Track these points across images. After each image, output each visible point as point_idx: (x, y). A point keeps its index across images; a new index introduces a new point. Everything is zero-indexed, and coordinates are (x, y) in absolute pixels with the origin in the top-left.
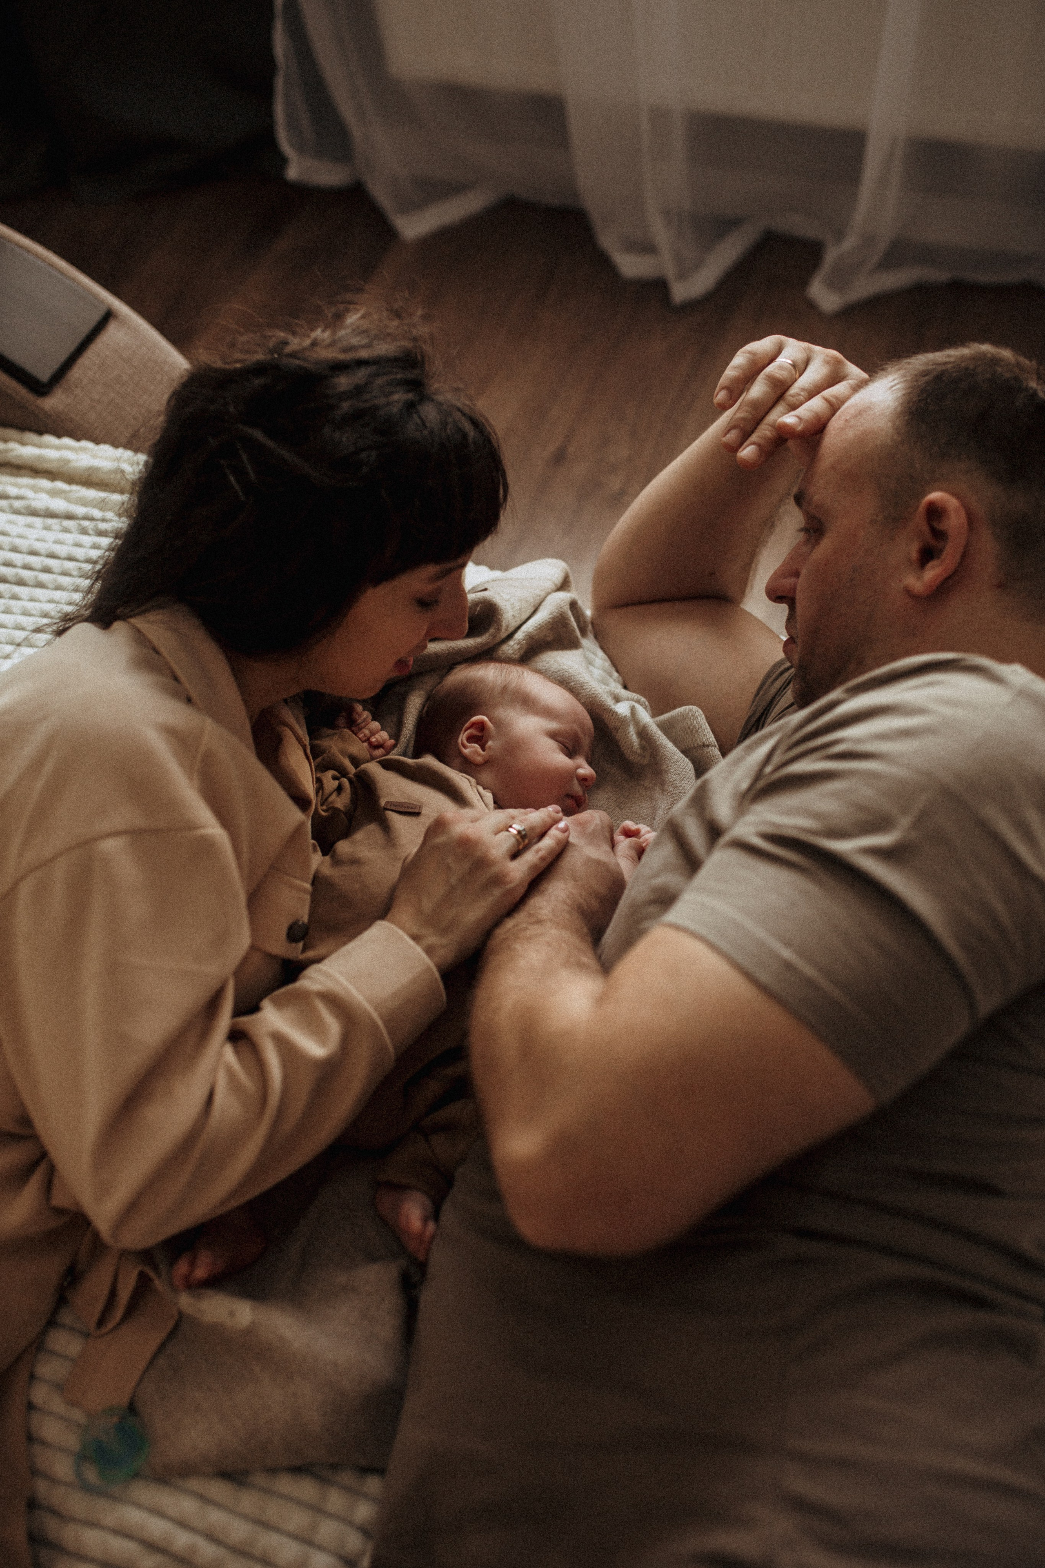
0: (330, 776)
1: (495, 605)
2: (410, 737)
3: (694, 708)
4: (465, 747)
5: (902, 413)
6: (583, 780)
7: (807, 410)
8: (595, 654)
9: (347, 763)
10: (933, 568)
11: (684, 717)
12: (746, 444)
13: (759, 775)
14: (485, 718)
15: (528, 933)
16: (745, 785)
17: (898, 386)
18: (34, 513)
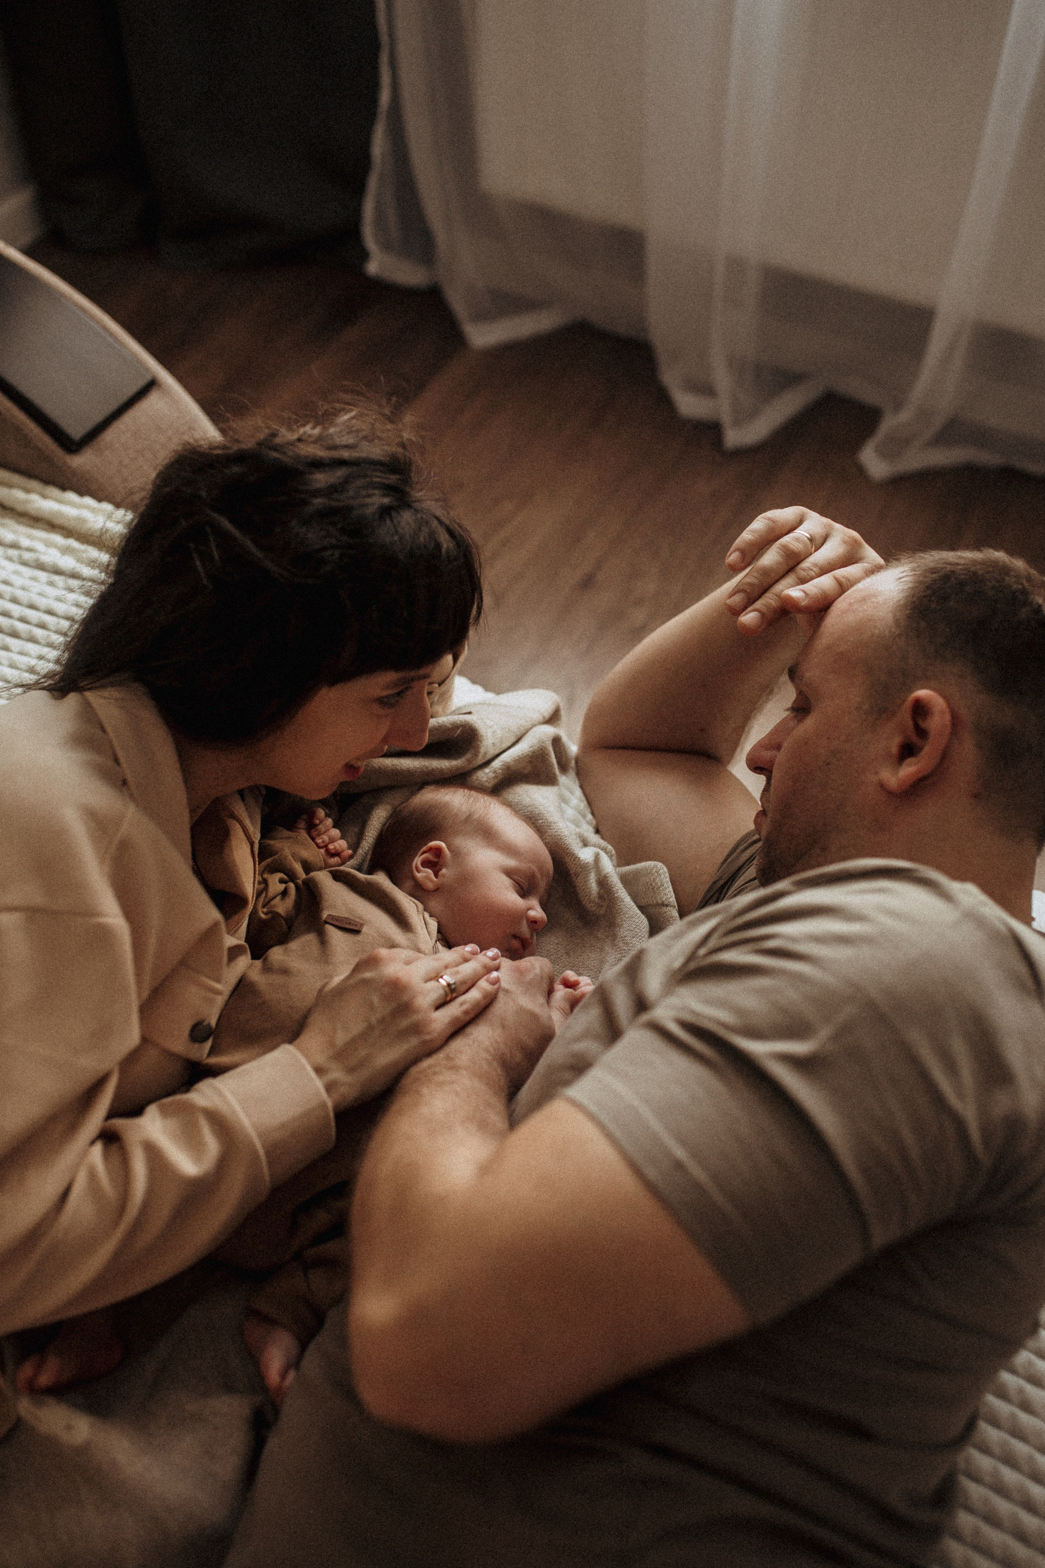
0: (277, 880)
1: (476, 730)
2: (368, 851)
3: (660, 865)
4: (419, 871)
5: (905, 605)
6: (533, 922)
7: (815, 587)
8: (572, 793)
9: (298, 868)
10: (910, 765)
11: (648, 872)
12: (749, 609)
13: (692, 957)
14: (443, 845)
15: (441, 1078)
16: (677, 964)
17: (906, 579)
18: (41, 566)
